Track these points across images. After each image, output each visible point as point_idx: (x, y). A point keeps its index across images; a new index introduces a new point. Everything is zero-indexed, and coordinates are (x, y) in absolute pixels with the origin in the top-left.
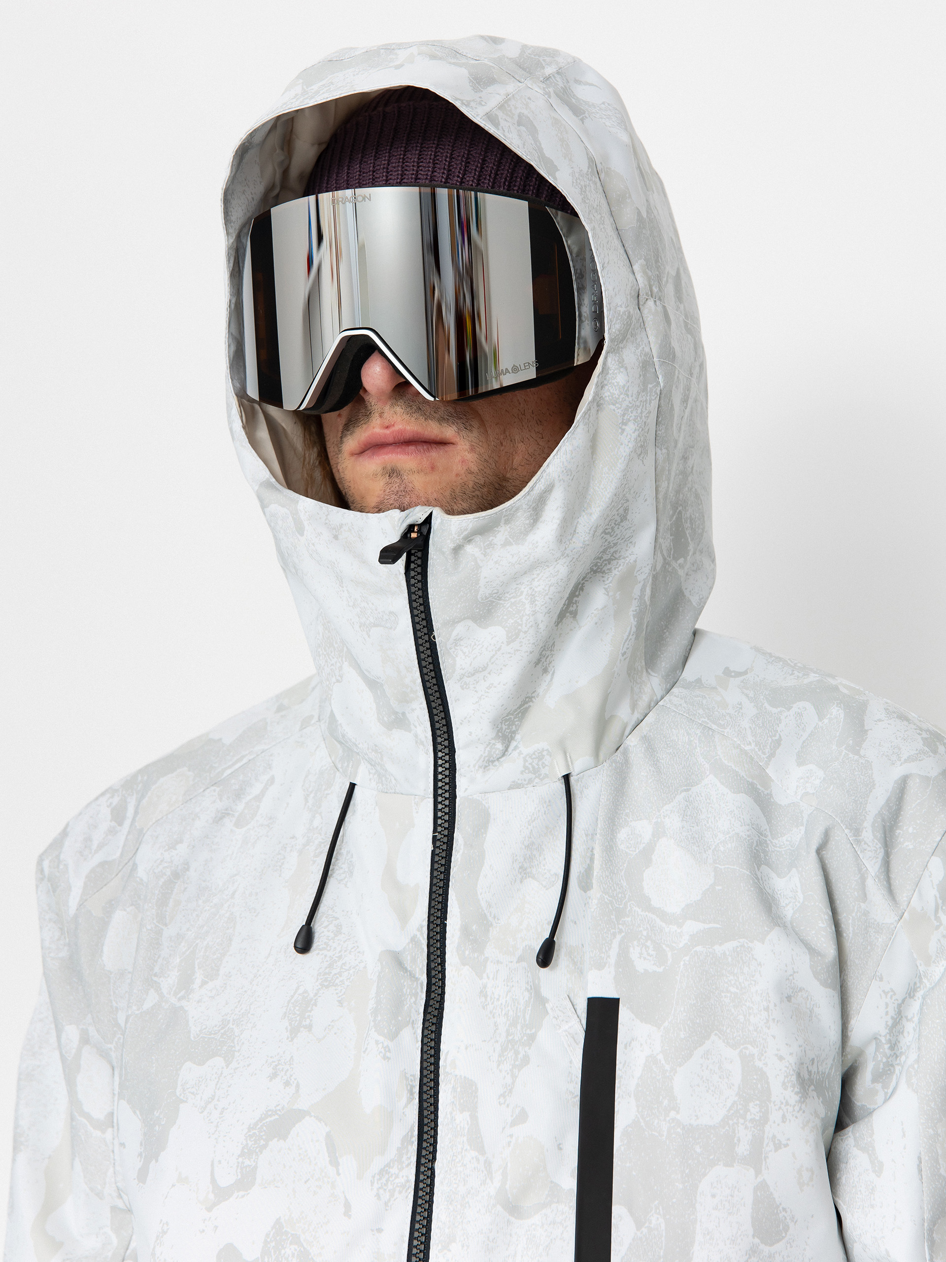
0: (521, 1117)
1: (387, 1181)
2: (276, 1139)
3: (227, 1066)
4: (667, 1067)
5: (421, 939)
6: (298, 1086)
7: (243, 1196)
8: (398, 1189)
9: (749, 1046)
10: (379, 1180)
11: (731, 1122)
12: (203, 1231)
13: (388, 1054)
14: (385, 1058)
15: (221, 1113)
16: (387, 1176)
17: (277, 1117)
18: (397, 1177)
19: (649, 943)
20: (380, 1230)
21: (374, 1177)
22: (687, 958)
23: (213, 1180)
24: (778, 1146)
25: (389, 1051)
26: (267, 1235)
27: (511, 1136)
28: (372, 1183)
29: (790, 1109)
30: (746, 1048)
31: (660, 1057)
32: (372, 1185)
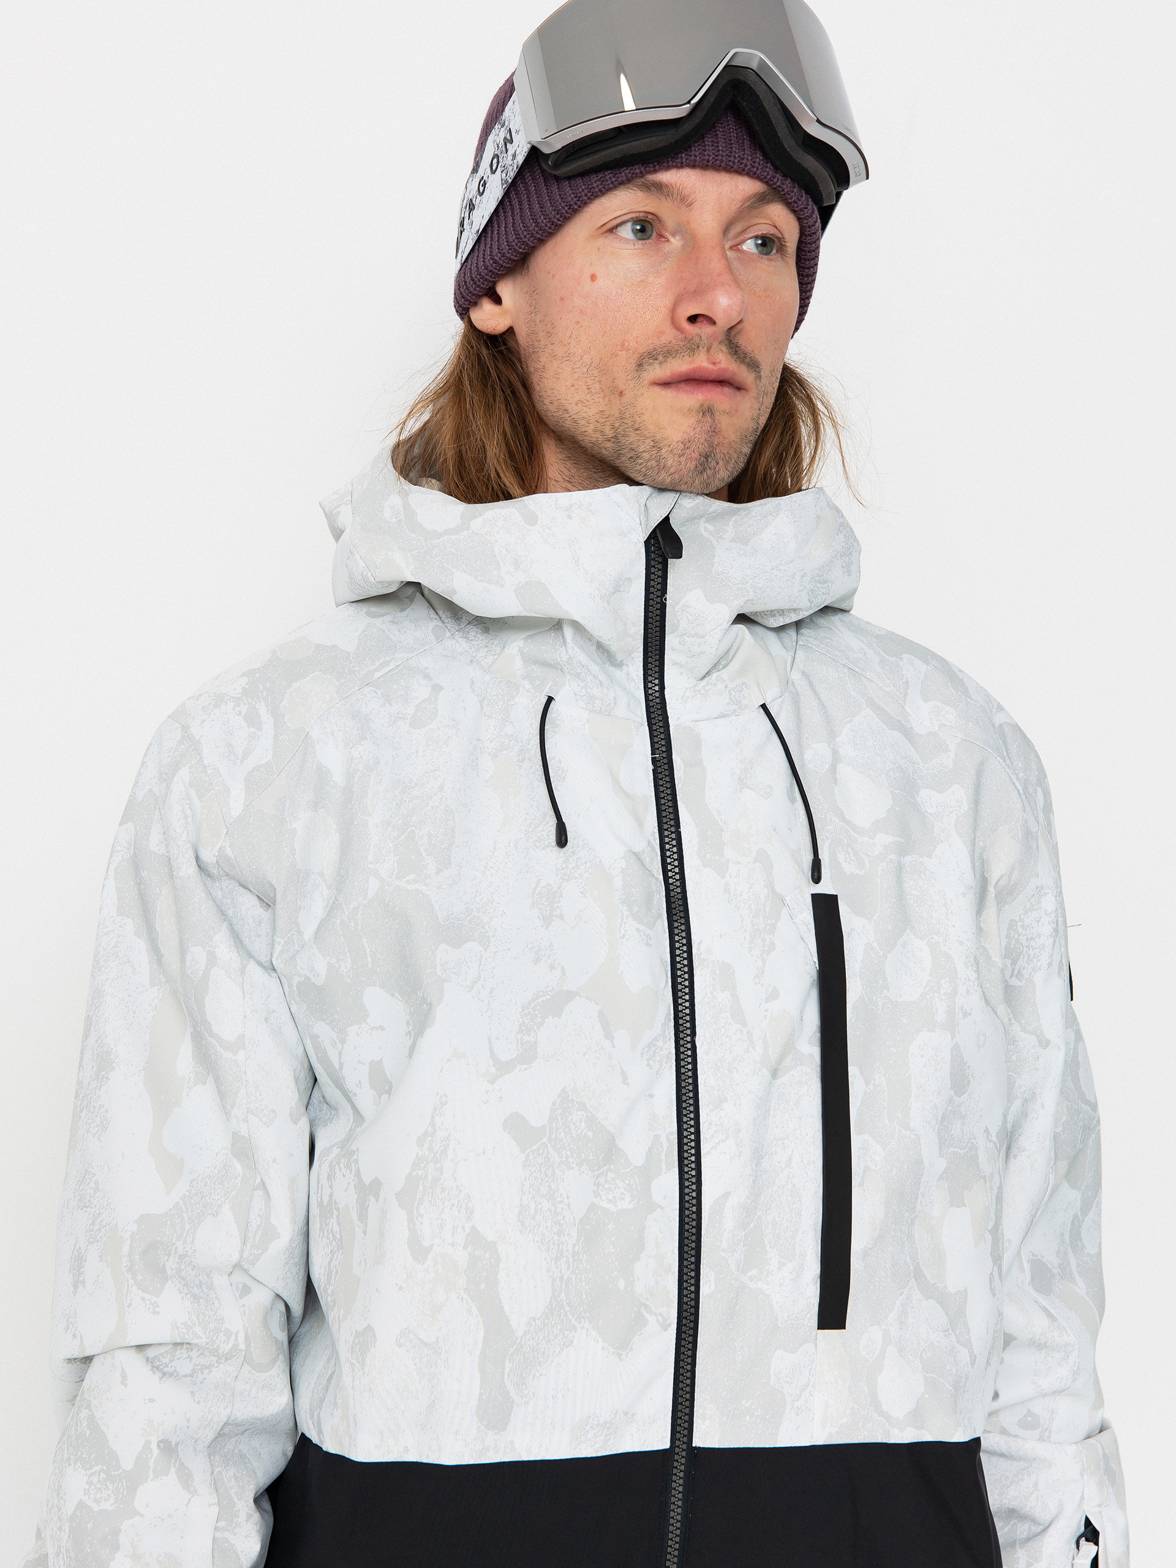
0: (774, 995)
1: (654, 1052)
2: (551, 1017)
3: (486, 950)
4: (881, 953)
5: (654, 843)
6: (563, 969)
7: (526, 1069)
8: (664, 1060)
9: (935, 936)
10: (647, 1051)
11: (928, 997)
12: (488, 1102)
13: (650, 941)
14: (648, 945)
15: (491, 992)
16: (654, 1049)
17: (548, 997)
18: (661, 1050)
19: (849, 850)
20: (651, 1096)
21: (643, 1049)
22: (884, 864)
23: (493, 1055)
24: (966, 1015)
25: (650, 939)
26: (554, 1104)
27: (767, 1010)
28: (642, 1054)
29: (972, 985)
30: (933, 938)
31: (875, 945)
32: (642, 1056)
